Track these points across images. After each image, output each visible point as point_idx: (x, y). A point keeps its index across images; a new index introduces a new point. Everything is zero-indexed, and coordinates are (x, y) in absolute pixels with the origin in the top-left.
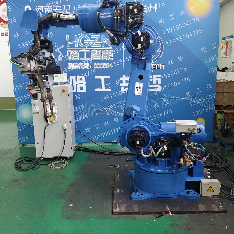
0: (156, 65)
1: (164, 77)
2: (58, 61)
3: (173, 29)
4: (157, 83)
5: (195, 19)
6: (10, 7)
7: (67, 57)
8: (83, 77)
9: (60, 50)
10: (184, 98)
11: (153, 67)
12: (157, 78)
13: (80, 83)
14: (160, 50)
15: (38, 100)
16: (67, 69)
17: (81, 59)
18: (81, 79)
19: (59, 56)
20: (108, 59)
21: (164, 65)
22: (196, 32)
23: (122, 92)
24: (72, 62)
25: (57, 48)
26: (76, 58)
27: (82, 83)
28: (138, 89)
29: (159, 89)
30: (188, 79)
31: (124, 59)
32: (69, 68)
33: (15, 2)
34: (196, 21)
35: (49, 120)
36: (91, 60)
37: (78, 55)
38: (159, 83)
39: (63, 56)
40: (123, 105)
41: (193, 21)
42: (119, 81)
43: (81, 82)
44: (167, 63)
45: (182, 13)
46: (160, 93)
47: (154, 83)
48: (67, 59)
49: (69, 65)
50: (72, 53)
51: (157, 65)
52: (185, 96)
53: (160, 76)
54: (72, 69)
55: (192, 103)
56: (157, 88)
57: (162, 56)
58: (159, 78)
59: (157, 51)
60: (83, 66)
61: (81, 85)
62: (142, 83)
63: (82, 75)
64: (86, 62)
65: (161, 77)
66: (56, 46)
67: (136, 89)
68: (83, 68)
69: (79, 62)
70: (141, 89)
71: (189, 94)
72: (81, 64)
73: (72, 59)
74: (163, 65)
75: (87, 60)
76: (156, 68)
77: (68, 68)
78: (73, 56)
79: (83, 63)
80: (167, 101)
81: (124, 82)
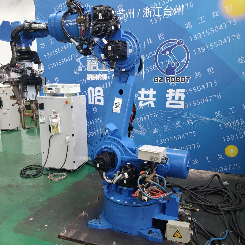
0: (179, 78)
1: (189, 92)
2: (78, 71)
3: (202, 34)
4: (180, 99)
5: (232, 22)
6: (38, 18)
7: (86, 67)
8: (101, 89)
9: (80, 60)
10: (212, 119)
11: (176, 79)
12: (180, 93)
13: (98, 96)
14: (185, 60)
15: (44, 110)
16: (87, 80)
17: (100, 70)
18: (99, 91)
19: (80, 66)
21: (190, 78)
22: (232, 38)
23: (140, 107)
24: (91, 72)
25: (78, 58)
26: (95, 68)
27: (100, 96)
28: (117, 105)
29: (182, 106)
30: (219, 96)
31: (143, 70)
32: (88, 79)
33: (43, 13)
34: (232, 23)
35: (53, 131)
36: (109, 70)
37: (97, 65)
38: (183, 98)
39: (83, 67)
40: (140, 121)
41: (228, 24)
42: (137, 94)
43: (99, 94)
44: (193, 76)
45: (215, 14)
46: (183, 110)
47: (177, 98)
48: (86, 69)
49: (88, 75)
50: (91, 63)
51: (181, 78)
52: (214, 116)
53: (184, 90)
54: (91, 80)
55: (223, 126)
56: (180, 104)
57: (187, 67)
58: (183, 93)
59: (182, 61)
60: (101, 77)
61: (99, 98)
62: (122, 99)
63: (100, 87)
64: (104, 73)
65: (185, 92)
66: (77, 56)
67: (115, 106)
68: (101, 79)
69: (97, 72)
70: (120, 106)
71: (218, 114)
72: (99, 75)
73: (91, 70)
74: (188, 78)
75: (105, 71)
76: (179, 81)
78: (92, 66)
79: (102, 74)
80: (192, 120)
81: (143, 96)
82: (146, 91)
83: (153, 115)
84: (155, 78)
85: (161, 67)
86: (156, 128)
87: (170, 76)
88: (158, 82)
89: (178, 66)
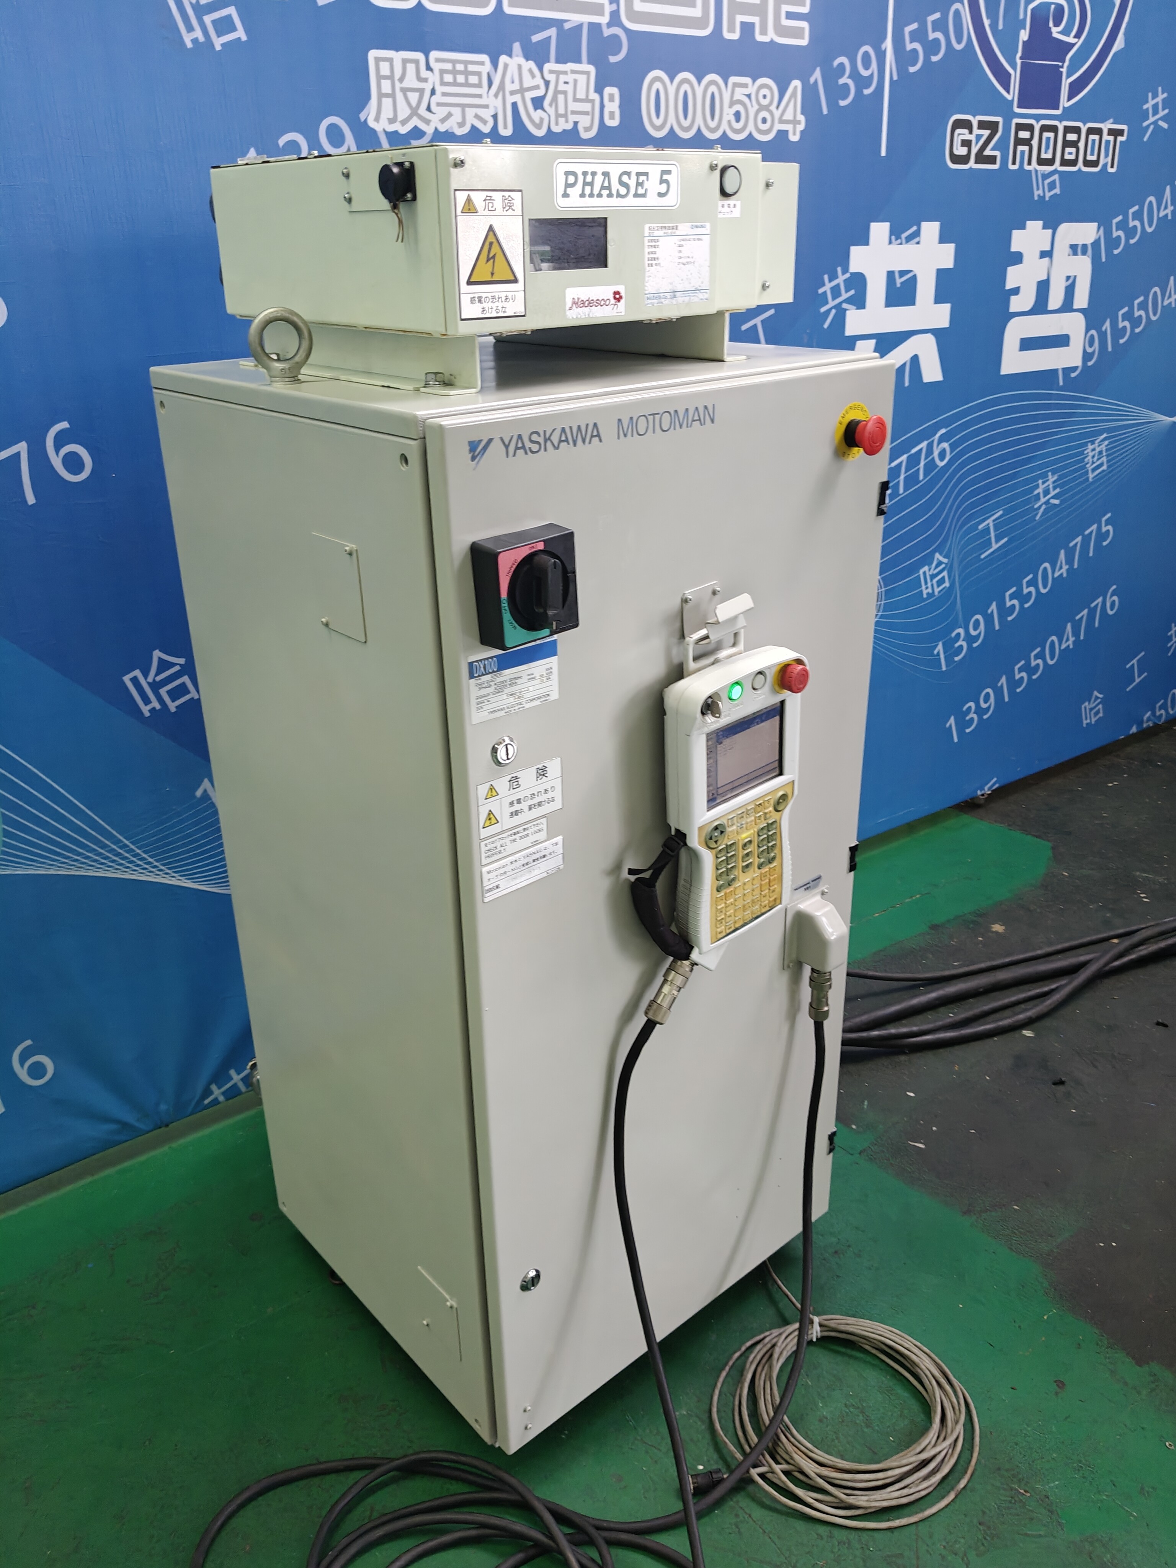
0: (1079, 132)
1: (1112, 242)
11: (1065, 145)
12: (1074, 250)
16: (364, 133)
17: (515, 3)
20: (770, 36)
21: (1120, 133)
24: (422, 31)
29: (1075, 351)
31: (888, 45)
32: (380, 115)
36: (615, 19)
42: (841, 279)
44: (1137, 120)
46: (1077, 384)
47: (1057, 294)
49: (385, 69)
51: (1088, 133)
53: (1090, 232)
56: (1065, 340)
58: (1084, 250)
60: (538, 103)
64: (568, 47)
65: (1096, 244)
69: (494, 37)
72: (515, 62)
74: (1115, 134)
75: (574, 18)
76: (1075, 162)
77: (369, 115)
79: (539, 56)
80: (1103, 447)
81: (876, 290)
82: (895, 247)
83: (930, 447)
84: (958, 124)
85: (993, 26)
86: (939, 549)
87: (1038, 118)
88: (972, 164)
89: (1078, 36)
